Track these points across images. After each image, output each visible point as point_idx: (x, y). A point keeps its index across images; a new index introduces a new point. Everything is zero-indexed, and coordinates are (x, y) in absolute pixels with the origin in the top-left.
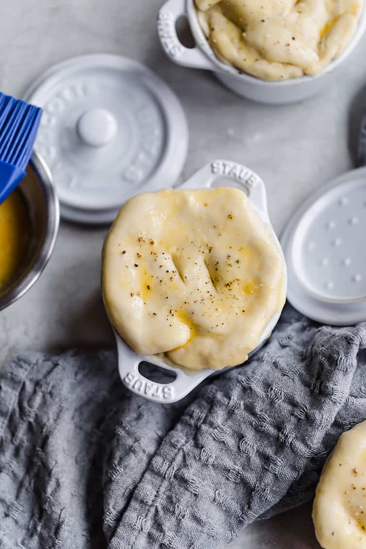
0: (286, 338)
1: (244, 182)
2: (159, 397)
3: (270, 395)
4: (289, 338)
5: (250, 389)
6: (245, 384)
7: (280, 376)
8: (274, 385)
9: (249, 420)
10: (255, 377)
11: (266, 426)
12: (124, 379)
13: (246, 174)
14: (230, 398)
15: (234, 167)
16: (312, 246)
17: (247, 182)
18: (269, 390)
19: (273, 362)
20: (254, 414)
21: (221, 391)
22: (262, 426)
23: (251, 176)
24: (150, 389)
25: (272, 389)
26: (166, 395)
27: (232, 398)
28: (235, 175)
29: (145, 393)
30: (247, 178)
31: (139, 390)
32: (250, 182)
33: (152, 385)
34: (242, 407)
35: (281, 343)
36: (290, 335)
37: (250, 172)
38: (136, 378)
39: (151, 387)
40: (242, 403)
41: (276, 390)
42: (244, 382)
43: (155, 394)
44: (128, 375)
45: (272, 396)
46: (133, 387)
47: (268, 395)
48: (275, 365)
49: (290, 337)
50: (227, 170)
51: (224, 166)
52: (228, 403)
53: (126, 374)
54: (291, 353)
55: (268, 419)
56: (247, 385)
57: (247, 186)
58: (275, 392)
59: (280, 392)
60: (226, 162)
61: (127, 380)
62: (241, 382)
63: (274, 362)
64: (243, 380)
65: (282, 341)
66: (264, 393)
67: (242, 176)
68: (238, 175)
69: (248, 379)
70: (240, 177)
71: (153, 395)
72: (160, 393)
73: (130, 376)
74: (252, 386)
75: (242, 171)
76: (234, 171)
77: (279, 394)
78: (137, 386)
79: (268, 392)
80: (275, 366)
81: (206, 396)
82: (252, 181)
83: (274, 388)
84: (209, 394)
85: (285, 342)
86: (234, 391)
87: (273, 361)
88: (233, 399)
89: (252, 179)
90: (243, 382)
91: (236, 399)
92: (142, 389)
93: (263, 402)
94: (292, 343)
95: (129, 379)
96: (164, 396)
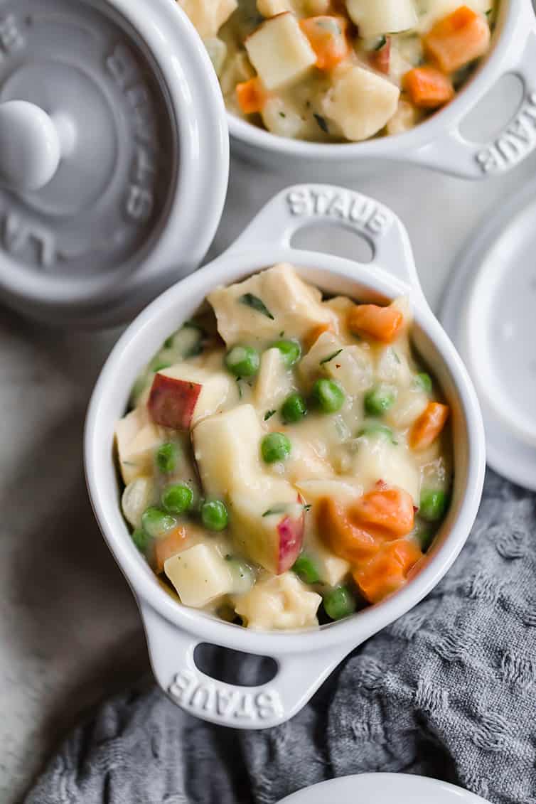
0: (510, 540)
1: (360, 227)
2: (248, 717)
3: (506, 674)
4: (515, 538)
5: (461, 664)
6: (446, 653)
7: (520, 629)
8: (513, 651)
9: (466, 732)
10: (465, 637)
11: (504, 740)
12: (169, 690)
13: (364, 209)
14: (415, 686)
15: (336, 198)
16: (509, 331)
17: (367, 226)
18: (503, 664)
19: (496, 598)
20: (474, 716)
21: (394, 672)
22: (496, 742)
23: (375, 212)
24: (226, 702)
25: (508, 659)
26: (263, 713)
27: (420, 683)
28: (341, 215)
29: (218, 712)
30: (365, 218)
31: (204, 707)
32: (373, 225)
33: (231, 695)
34: (446, 704)
35: (502, 552)
36: (517, 533)
37: (372, 204)
38: (194, 684)
39: (228, 698)
40: (445, 694)
41: (519, 660)
42: (444, 648)
43: (240, 713)
44: (175, 679)
45: (511, 676)
46: (191, 703)
47: (502, 674)
48: (504, 604)
49: (517, 536)
50: (322, 206)
51: (315, 197)
52: (414, 695)
53: (172, 679)
54: (528, 572)
55: (508, 726)
56: (451, 655)
57: (368, 233)
58: (517, 665)
59: (528, 664)
60: (317, 188)
61: (175, 691)
62: (437, 649)
63: (499, 599)
64: (441, 644)
65: (502, 546)
66: (491, 670)
67: (356, 214)
68: (346, 213)
69: (452, 642)
70: (351, 218)
71: (236, 715)
72: (250, 709)
73: (180, 682)
74: (462, 656)
75: (353, 203)
76: (337, 205)
77: (527, 669)
78: (198, 700)
79: (499, 666)
80: (503, 607)
81: (361, 684)
82: (378, 223)
83: (513, 658)
84: (366, 677)
85: (510, 548)
86: (422, 669)
87: (498, 596)
88: (424, 686)
89: (378, 218)
90: (441, 649)
91: (429, 684)
92: (211, 706)
93: (493, 688)
94: (524, 549)
95: (179, 688)
96: (260, 715)
